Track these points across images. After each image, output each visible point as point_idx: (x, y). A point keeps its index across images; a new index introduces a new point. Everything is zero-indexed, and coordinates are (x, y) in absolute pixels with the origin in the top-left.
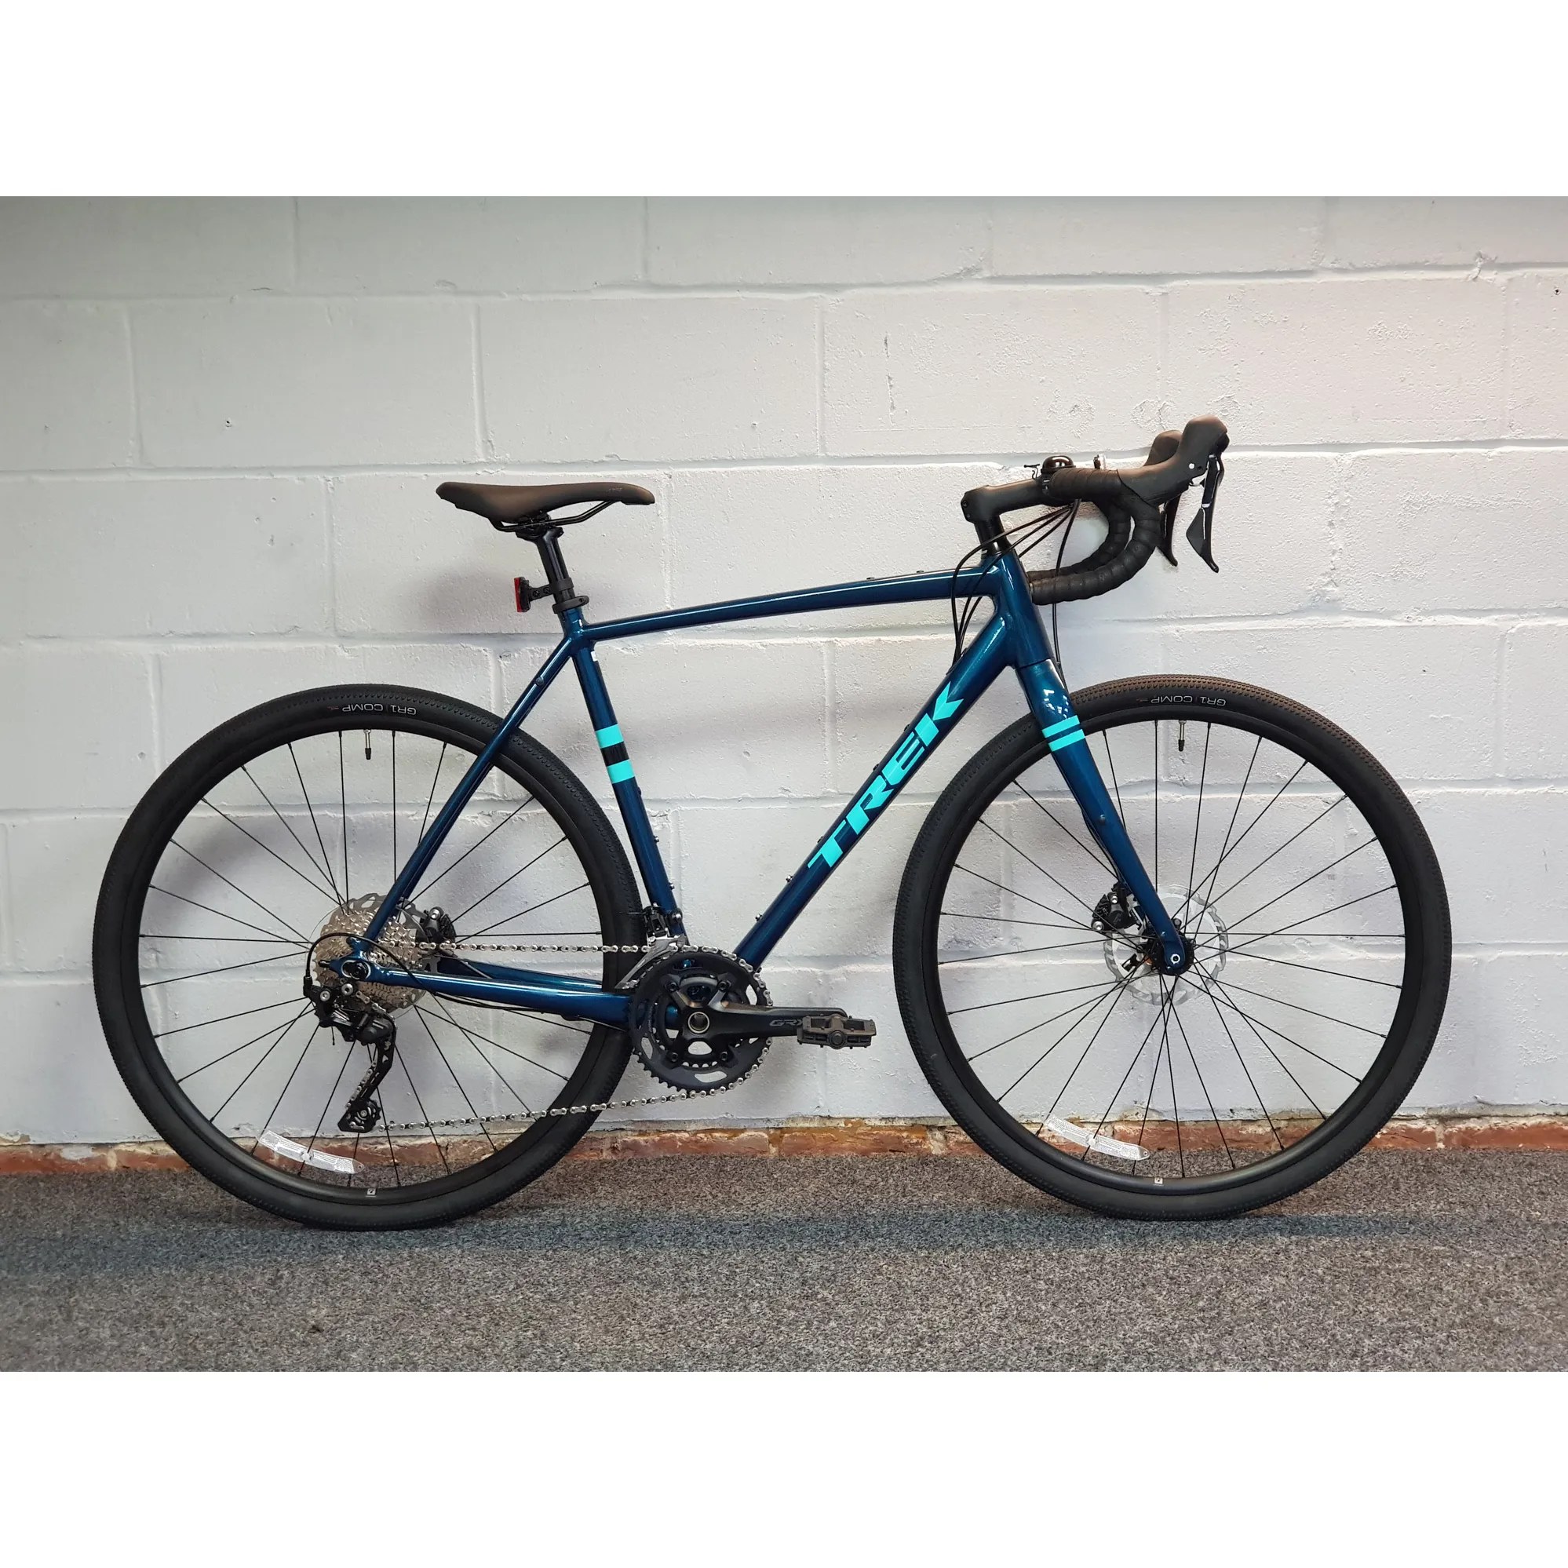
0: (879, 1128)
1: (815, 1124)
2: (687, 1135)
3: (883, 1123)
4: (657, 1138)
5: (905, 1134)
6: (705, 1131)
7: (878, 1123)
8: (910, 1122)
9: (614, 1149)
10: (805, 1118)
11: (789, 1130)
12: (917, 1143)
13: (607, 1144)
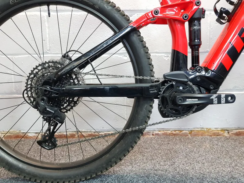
0: (214, 130)
1: (199, 130)
2: (170, 132)
3: (215, 129)
4: (163, 132)
5: (220, 132)
6: (174, 131)
7: (214, 129)
8: (221, 129)
9: (153, 135)
10: (197, 128)
11: (194, 131)
12: (222, 134)
13: (151, 134)
